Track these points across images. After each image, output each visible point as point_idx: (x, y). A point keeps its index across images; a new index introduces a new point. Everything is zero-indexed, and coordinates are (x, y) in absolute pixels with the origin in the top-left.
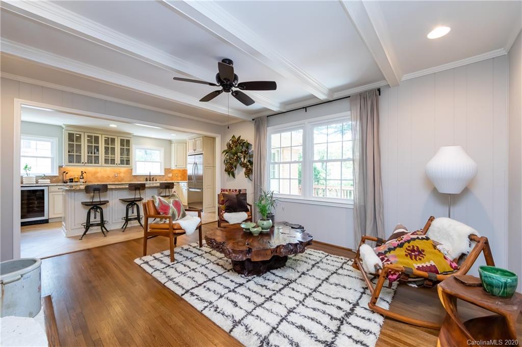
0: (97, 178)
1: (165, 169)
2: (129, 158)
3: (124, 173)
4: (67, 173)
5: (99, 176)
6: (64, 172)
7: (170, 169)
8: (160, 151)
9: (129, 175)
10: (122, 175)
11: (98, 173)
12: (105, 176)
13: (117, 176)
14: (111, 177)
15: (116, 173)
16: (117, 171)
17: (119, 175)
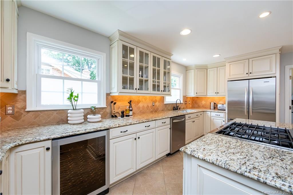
0: (139, 108)
1: (183, 97)
3: (159, 102)
4: (115, 104)
5: (141, 106)
6: (112, 102)
7: (185, 96)
8: (179, 77)
9: (162, 104)
11: (140, 102)
12: (146, 106)
13: (154, 105)
14: (150, 106)
15: (153, 102)
16: (154, 99)
17: (155, 104)
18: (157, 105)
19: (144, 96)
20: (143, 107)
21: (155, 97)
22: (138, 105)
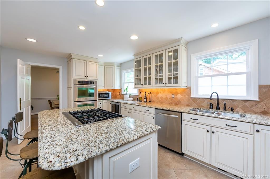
0: (158, 98)
1: (260, 87)
2: (177, 74)
5: (160, 97)
9: (187, 97)
10: (179, 96)
11: (159, 93)
12: (164, 97)
13: (174, 98)
14: (169, 98)
15: (172, 95)
16: (174, 91)
17: (175, 96)
18: (179, 98)
19: (162, 89)
20: (162, 97)
21: (176, 89)
22: (157, 96)
